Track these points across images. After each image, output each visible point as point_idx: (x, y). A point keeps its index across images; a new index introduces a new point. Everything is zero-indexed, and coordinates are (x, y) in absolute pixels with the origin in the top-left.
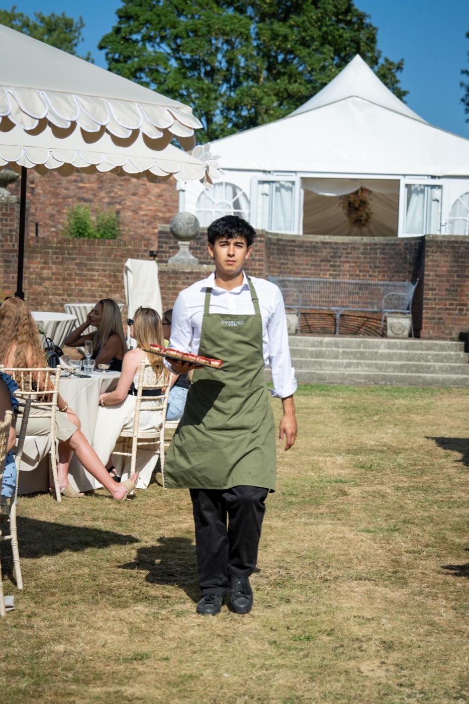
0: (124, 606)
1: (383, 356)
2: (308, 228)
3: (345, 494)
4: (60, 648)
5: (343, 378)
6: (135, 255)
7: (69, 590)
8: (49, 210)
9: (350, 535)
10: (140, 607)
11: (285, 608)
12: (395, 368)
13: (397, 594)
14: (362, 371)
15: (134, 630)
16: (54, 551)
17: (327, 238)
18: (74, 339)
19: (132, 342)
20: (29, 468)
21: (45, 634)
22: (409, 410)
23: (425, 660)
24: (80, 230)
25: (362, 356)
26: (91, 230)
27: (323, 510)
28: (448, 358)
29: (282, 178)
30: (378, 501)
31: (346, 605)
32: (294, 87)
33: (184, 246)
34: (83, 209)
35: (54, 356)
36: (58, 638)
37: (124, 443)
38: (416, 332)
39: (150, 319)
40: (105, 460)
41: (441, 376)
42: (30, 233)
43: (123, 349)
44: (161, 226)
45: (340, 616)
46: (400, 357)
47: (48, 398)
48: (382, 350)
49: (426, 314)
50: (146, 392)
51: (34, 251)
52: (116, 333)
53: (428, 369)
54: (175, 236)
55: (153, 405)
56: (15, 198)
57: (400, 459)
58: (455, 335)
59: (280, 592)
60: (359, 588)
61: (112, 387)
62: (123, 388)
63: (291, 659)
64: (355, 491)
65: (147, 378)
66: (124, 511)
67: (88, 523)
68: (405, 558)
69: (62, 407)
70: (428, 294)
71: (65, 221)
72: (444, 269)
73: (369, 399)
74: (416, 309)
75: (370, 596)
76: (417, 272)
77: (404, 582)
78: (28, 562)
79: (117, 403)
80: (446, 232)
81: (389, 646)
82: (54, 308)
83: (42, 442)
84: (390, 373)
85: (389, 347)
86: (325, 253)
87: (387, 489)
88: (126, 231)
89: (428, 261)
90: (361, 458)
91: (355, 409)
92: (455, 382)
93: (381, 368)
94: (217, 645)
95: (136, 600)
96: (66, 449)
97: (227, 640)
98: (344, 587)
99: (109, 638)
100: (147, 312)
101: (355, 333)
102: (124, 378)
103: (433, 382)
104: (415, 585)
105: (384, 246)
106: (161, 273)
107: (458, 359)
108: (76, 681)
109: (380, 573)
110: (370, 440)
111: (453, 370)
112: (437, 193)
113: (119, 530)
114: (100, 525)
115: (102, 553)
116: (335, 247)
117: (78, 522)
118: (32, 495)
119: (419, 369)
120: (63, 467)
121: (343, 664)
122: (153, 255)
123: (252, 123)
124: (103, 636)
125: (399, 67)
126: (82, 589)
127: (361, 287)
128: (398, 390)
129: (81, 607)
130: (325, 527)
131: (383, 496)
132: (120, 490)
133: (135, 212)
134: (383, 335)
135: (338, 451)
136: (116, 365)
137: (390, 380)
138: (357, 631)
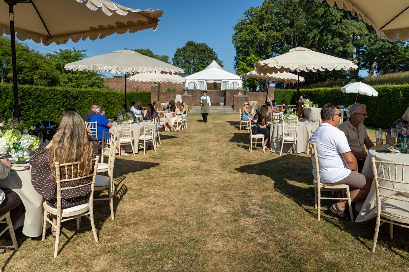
0: (176, 146)
1: (219, 109)
2: (208, 89)
3: (211, 130)
4: (167, 151)
5: (213, 113)
6: (178, 94)
7: (168, 144)
8: (164, 87)
9: (211, 136)
10: (178, 146)
11: (201, 146)
12: (221, 111)
13: (218, 143)
14: (216, 112)
15: (177, 149)
16: (165, 139)
17: (210, 90)
18: (168, 108)
19: (176, 107)
20: (161, 127)
21: (164, 150)
22: (223, 117)
23: (221, 152)
24: (169, 90)
25: (216, 109)
26: (171, 90)
27: (208, 132)
28: (230, 109)
29: (202, 81)
30: (216, 131)
31: (210, 145)
32: (204, 65)
33: (186, 92)
34: (169, 87)
35: (164, 110)
36: (166, 150)
37: (176, 123)
38: (225, 105)
39: (179, 103)
40: (173, 125)
41: (229, 112)
42: (161, 91)
43: (175, 108)
44: (182, 89)
45: (208, 146)
46: (222, 109)
47: (163, 116)
48: (219, 108)
49: (226, 102)
50: (179, 115)
51: (161, 94)
52: (174, 105)
53: (227, 111)
54: (184, 90)
55: (180, 117)
56: (158, 85)
57: (221, 125)
58: (231, 105)
59: (200, 144)
60: (212, 143)
61: (174, 114)
62: (175, 114)
63: (201, 152)
64: (213, 130)
65: (179, 113)
66: (176, 133)
67: (171, 135)
68: (220, 139)
69: (166, 117)
70: (226, 99)
71: (166, 89)
72: (229, 95)
73: (217, 116)
74: (225, 102)
75: (213, 144)
76: (225, 96)
77: (219, 142)
78: (161, 140)
79: (175, 117)
80: (229, 89)
81: (215, 150)
82: (165, 103)
83: (163, 123)
84: (220, 112)
85: (220, 108)
86: (209, 93)
87: (218, 129)
88: (177, 90)
89: (226, 94)
90: (214, 125)
91: (214, 118)
92: (231, 113)
93: (219, 111)
94: (190, 151)
95: (178, 145)
96: (167, 124)
97: (191, 150)
98: (210, 143)
99: (174, 150)
100: (179, 102)
101: (215, 106)
102: (175, 113)
103: (227, 113)
104: (221, 142)
105: (219, 91)
106: (182, 97)
107: (231, 109)
108: (169, 155)
109: (215, 141)
110: (216, 122)
111: (231, 111)
112: (228, 82)
113: (176, 136)
114: (172, 135)
115: (172, 139)
116: (211, 92)
117: (169, 135)
118: (162, 131)
119: (225, 111)
120: (166, 127)
121: (208, 152)
122: (181, 94)
123: (197, 71)
124: (172, 150)
125: (222, 62)
126: (170, 144)
127: (215, 98)
128: (222, 115)
129: (169, 146)
130: (208, 135)
131: (217, 130)
132: (176, 130)
133: (178, 87)
134: (219, 106)
135: (211, 124)
136: (174, 111)
137: (220, 113)
138: (211, 148)
